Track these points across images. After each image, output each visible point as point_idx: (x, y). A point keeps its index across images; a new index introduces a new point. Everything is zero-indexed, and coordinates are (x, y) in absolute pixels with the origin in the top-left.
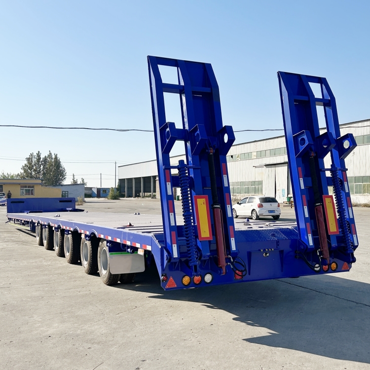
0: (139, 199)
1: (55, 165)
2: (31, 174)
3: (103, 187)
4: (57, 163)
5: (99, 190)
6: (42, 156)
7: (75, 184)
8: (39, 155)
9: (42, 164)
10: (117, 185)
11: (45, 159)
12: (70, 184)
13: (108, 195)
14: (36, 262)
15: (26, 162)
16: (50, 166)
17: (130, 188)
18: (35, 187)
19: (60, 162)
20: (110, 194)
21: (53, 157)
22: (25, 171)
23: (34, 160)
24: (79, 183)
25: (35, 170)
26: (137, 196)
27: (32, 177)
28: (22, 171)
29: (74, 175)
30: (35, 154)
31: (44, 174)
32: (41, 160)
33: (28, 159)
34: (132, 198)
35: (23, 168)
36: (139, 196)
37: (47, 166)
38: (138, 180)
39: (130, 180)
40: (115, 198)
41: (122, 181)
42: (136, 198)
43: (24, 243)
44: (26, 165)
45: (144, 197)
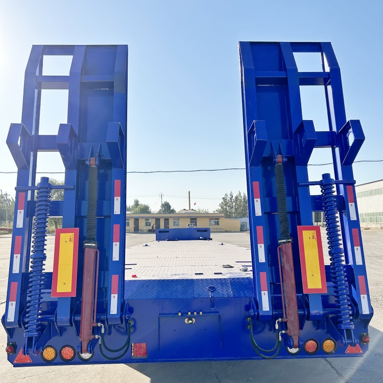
2: (226, 209)
6: (234, 196)
8: (231, 195)
9: (234, 201)
18: (220, 219)
22: (222, 207)
33: (224, 198)
35: (220, 205)
37: (238, 203)
44: (222, 203)
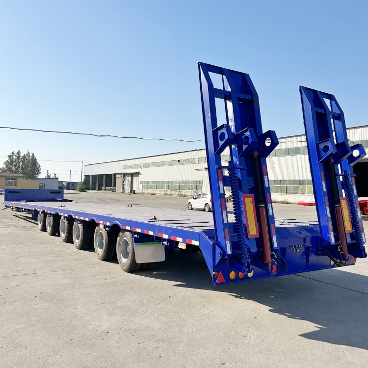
0: (102, 191)
1: (32, 162)
2: (12, 169)
3: (72, 181)
4: (34, 161)
5: (68, 183)
6: (22, 155)
7: (48, 178)
8: (19, 154)
9: (21, 161)
10: (83, 179)
11: (24, 157)
12: (45, 178)
13: (76, 187)
14: (47, 247)
15: (8, 159)
16: (28, 163)
17: (94, 183)
18: (17, 180)
19: (36, 160)
20: (78, 187)
21: (31, 155)
22: (7, 166)
23: (15, 157)
24: (52, 177)
25: (15, 166)
26: (100, 189)
27: (12, 171)
28: (5, 166)
29: (48, 171)
30: (16, 152)
31: (22, 169)
32: (21, 157)
33: (10, 157)
34: (96, 191)
35: (5, 164)
36: (101, 189)
37: (26, 163)
38: (101, 176)
39: (94, 176)
40: (82, 190)
41: (87, 177)
42: (99, 191)
43: (26, 228)
44: (8, 161)
45: (105, 190)
